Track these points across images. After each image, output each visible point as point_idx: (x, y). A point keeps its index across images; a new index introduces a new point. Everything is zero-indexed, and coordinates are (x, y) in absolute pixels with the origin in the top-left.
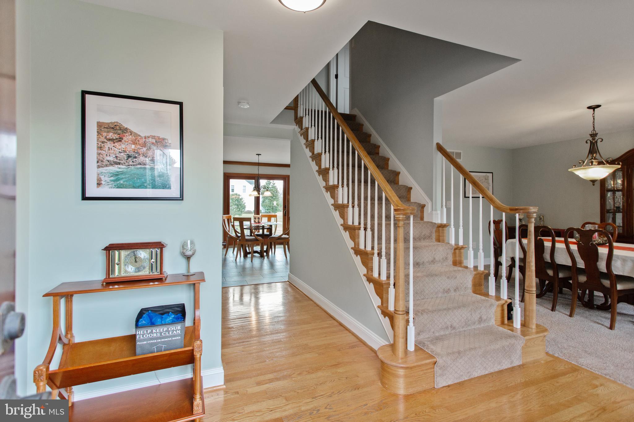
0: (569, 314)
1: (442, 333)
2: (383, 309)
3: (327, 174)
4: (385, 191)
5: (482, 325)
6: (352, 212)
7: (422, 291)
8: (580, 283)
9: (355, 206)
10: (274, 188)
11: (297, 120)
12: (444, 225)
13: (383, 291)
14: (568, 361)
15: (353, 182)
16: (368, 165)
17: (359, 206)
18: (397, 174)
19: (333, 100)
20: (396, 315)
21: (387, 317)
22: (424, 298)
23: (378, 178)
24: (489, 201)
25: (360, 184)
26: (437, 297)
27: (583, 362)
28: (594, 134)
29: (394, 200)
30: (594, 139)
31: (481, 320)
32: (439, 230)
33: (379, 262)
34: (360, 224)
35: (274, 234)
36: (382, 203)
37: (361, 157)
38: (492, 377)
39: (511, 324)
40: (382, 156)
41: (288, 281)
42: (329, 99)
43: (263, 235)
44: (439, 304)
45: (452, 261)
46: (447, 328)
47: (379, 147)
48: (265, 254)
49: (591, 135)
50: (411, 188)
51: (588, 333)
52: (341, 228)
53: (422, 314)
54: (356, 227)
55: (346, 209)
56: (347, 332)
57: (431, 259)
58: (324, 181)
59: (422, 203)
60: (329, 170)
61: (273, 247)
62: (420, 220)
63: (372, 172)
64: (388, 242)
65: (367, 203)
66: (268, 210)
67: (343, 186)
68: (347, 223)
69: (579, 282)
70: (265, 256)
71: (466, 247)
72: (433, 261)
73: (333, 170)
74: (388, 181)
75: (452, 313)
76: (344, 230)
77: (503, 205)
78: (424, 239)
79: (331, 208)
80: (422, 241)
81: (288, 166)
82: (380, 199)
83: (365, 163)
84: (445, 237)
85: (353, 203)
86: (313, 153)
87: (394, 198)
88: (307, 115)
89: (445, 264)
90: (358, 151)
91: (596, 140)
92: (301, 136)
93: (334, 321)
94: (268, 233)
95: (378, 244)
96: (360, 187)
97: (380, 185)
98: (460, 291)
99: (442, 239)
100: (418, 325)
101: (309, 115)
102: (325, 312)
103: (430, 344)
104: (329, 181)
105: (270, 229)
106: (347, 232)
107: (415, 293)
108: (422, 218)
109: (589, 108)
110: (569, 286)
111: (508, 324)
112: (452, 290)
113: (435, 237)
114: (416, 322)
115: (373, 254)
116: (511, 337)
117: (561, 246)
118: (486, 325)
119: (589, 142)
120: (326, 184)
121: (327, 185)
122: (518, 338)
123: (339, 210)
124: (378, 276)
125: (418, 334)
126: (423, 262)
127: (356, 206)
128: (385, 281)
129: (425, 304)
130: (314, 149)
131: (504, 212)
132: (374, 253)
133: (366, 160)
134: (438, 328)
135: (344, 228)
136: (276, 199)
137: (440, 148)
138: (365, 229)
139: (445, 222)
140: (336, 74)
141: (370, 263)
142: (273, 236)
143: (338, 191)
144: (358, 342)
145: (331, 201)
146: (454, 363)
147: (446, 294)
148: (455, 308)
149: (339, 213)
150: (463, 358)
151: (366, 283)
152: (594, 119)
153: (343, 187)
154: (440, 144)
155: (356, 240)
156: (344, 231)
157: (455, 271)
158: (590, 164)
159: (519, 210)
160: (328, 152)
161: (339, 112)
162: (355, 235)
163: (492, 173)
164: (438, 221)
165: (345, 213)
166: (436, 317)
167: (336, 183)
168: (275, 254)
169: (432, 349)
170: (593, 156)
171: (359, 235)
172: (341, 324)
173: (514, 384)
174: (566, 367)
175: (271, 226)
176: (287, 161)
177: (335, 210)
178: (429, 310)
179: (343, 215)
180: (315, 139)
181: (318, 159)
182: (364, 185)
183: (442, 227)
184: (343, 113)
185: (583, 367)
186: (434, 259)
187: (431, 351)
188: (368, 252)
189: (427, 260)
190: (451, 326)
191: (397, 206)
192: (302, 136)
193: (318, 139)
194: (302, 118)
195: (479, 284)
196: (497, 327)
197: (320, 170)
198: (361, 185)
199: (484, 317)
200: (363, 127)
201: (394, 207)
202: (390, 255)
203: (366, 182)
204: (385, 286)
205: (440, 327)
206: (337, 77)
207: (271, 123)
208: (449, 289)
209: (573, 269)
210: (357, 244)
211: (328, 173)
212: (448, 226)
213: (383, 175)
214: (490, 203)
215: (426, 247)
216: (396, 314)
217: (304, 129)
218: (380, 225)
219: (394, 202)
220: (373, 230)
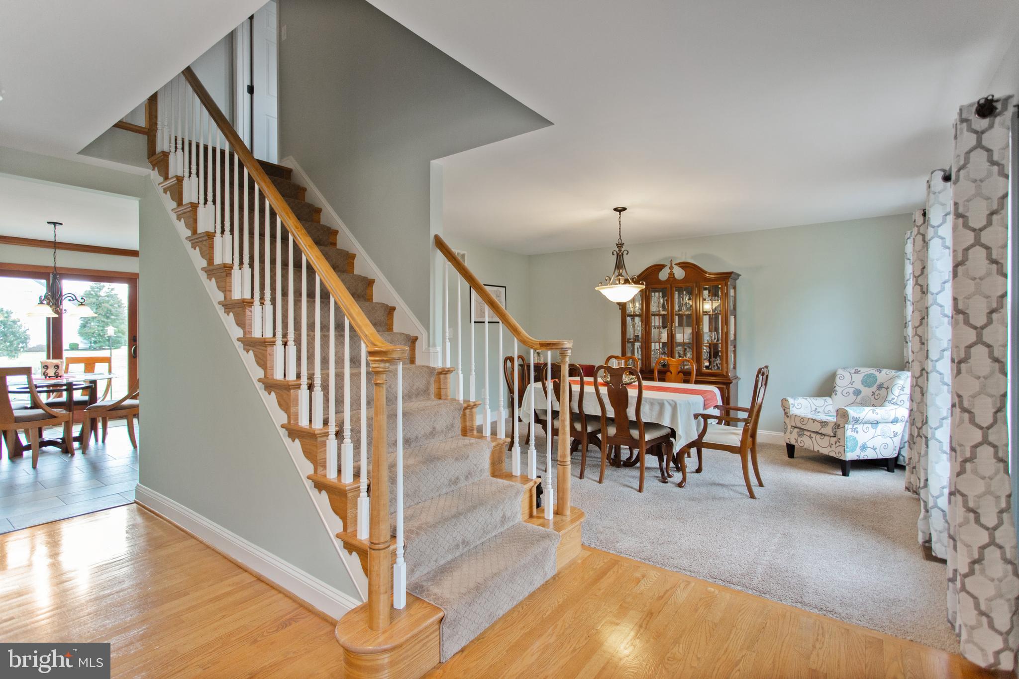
0: (598, 479)
1: (450, 557)
2: (346, 539)
3: (227, 276)
4: (351, 316)
5: (506, 527)
6: (283, 353)
7: (416, 491)
8: (609, 437)
9: (288, 343)
10: (112, 297)
11: (153, 158)
12: (446, 370)
13: (346, 504)
14: (606, 550)
15: (285, 294)
16: (316, 263)
17: (298, 342)
18: (370, 283)
19: (243, 132)
20: (373, 551)
21: (354, 553)
22: (420, 501)
23: (336, 290)
24: (512, 333)
25: (300, 298)
26: (440, 495)
27: (621, 547)
28: (620, 244)
29: (367, 333)
30: (620, 251)
31: (504, 520)
32: (439, 379)
33: (339, 449)
34: (299, 376)
35: (101, 399)
36: (343, 336)
37: (301, 247)
38: (523, 609)
39: (541, 515)
40: (342, 250)
41: (135, 502)
42: (235, 129)
43: (70, 405)
44: (444, 509)
45: (460, 429)
46: (457, 546)
47: (336, 232)
48: (76, 445)
49: (617, 245)
50: (394, 309)
51: (619, 503)
52: (259, 386)
53: (418, 534)
54: (290, 384)
55: (269, 348)
56: (274, 592)
57: (428, 429)
58: (219, 290)
59: (413, 334)
60: (232, 268)
61: (100, 425)
62: (409, 362)
63: (322, 278)
64: (354, 407)
65: (314, 335)
66: (95, 342)
67: (263, 301)
68: (272, 375)
69: (609, 435)
70: (77, 449)
71: (480, 404)
72: (433, 433)
73: (240, 269)
74: (353, 295)
75: (464, 520)
76: (265, 390)
77: (530, 337)
78: (417, 395)
79: (237, 347)
80: (414, 399)
81: (134, 253)
82: (339, 327)
83: (309, 260)
84: (448, 390)
85: (285, 335)
86: (195, 232)
87: (367, 328)
88: (179, 151)
89: (450, 436)
90: (293, 235)
91: (622, 252)
92: (165, 192)
93: (245, 574)
94: (86, 398)
95: (337, 412)
96: (300, 304)
97: (340, 304)
98: (473, 478)
99: (444, 393)
100: (411, 556)
101: (183, 151)
102: (225, 557)
103: (432, 585)
104: (231, 291)
105: (91, 389)
106: (273, 394)
107: (406, 495)
108: (412, 360)
109: (616, 210)
110: (598, 443)
111: (538, 515)
112: (462, 479)
113: (433, 392)
114: (408, 551)
115: (327, 434)
116: (544, 538)
117: (589, 389)
118: (510, 525)
119: (615, 253)
120: (225, 297)
121: (228, 298)
122: (553, 536)
123: (253, 351)
124: (337, 476)
125: (411, 572)
126: (417, 437)
127: (291, 343)
128: (350, 485)
129: (421, 512)
130: (196, 223)
131: (532, 348)
132: (328, 432)
133: (312, 254)
134: (443, 550)
135: (265, 387)
136: (118, 320)
137: (440, 244)
138: (311, 387)
139: (448, 365)
140: (250, 84)
141: (321, 452)
142: (99, 403)
143: (251, 311)
144: (296, 609)
145: (238, 332)
146: (471, 608)
147: (453, 488)
148: (468, 511)
149: (256, 356)
150: (484, 595)
151: (313, 493)
152: (620, 225)
153: (262, 304)
154: (441, 238)
155: (292, 410)
156: (266, 393)
157: (465, 446)
158: (617, 282)
159: (551, 345)
160: (229, 233)
161: (255, 158)
162: (289, 399)
163: (505, 287)
164: (438, 364)
165: (268, 355)
166: (440, 534)
167: (247, 296)
168: (106, 441)
169: (436, 594)
170: (620, 272)
171: (296, 400)
172: (260, 579)
173: (551, 611)
174: (605, 561)
175: (94, 382)
176: (133, 243)
177: (244, 349)
178: (429, 525)
179: (263, 362)
180: (199, 203)
181: (205, 245)
182: (308, 302)
183: (445, 372)
184: (266, 161)
185: (622, 555)
186: (434, 428)
187: (434, 600)
188: (316, 432)
189: (423, 433)
190: (463, 542)
191: (374, 345)
192: (168, 192)
193: (205, 203)
194: (166, 155)
195: (499, 460)
196: (525, 523)
197: (211, 268)
198: (300, 301)
199: (508, 514)
200: (306, 193)
201: (367, 346)
202: (359, 432)
203: (311, 295)
204: (350, 495)
205: (446, 548)
206: (251, 90)
207: (80, 153)
208: (457, 478)
209: (602, 420)
210: (292, 416)
211: (229, 274)
212: (453, 371)
213: (345, 284)
214: (513, 334)
215: (421, 410)
216: (374, 549)
217: (172, 178)
218: (339, 376)
219: (366, 336)
220: (325, 388)
